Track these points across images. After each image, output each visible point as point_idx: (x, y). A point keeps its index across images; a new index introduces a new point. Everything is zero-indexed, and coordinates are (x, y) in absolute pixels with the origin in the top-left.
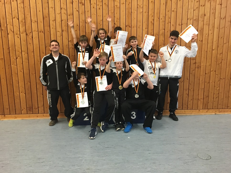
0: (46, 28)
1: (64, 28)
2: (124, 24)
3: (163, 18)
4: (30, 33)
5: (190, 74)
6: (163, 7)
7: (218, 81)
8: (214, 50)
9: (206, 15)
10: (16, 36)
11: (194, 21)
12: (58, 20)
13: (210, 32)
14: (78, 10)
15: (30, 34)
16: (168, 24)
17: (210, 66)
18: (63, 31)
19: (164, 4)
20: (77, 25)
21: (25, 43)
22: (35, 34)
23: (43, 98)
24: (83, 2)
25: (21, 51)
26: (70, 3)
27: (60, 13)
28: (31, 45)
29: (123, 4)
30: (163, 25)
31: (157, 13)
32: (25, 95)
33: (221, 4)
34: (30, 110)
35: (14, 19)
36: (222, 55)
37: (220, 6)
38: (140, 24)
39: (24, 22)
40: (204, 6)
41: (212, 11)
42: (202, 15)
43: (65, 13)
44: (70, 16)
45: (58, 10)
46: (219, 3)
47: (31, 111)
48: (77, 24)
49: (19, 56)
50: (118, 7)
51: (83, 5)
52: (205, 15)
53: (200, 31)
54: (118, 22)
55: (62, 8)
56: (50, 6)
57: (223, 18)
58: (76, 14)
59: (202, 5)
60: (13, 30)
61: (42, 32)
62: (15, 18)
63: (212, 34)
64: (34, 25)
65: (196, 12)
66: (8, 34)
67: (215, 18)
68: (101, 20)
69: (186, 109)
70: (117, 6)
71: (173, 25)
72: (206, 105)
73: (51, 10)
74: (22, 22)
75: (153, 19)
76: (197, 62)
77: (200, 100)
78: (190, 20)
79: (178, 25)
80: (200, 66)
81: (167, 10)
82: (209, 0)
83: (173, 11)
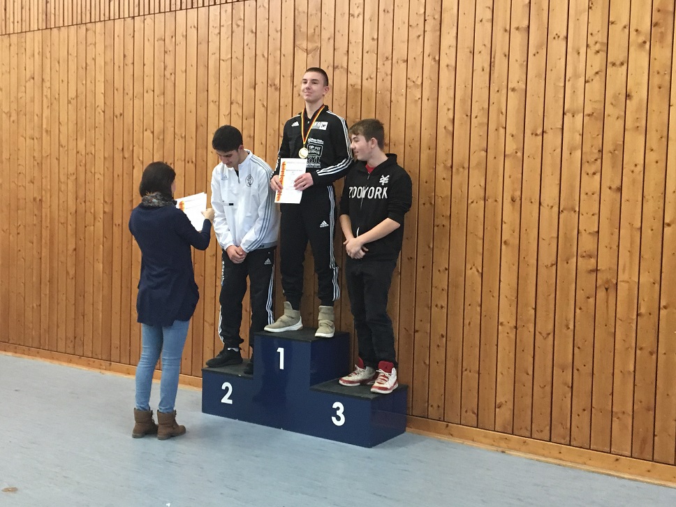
3: (480, 114)
5: (578, 311)
6: (481, 79)
8: (669, 225)
9: (633, 94)
11: (586, 119)
13: (651, 157)
14: (265, 103)
24: (277, 82)
26: (250, 88)
27: (228, 114)
29: (369, 79)
30: (481, 136)
35: (145, 133)
38: (413, 134)
39: (161, 140)
40: (622, 64)
41: (656, 80)
42: (616, 97)
43: (238, 114)
44: (248, 120)
45: (225, 108)
48: (261, 140)
51: (276, 89)
52: (628, 96)
53: (612, 153)
55: (233, 100)
56: (211, 99)
61: (192, 162)
62: (148, 130)
63: (662, 165)
64: (179, 146)
66: (133, 167)
67: (670, 106)
70: (356, 87)
73: (211, 106)
75: (452, 117)
76: (603, 268)
77: (620, 415)
78: (573, 116)
79: (532, 134)
80: (615, 282)
81: (494, 88)
82: (645, 42)
83: (513, 90)
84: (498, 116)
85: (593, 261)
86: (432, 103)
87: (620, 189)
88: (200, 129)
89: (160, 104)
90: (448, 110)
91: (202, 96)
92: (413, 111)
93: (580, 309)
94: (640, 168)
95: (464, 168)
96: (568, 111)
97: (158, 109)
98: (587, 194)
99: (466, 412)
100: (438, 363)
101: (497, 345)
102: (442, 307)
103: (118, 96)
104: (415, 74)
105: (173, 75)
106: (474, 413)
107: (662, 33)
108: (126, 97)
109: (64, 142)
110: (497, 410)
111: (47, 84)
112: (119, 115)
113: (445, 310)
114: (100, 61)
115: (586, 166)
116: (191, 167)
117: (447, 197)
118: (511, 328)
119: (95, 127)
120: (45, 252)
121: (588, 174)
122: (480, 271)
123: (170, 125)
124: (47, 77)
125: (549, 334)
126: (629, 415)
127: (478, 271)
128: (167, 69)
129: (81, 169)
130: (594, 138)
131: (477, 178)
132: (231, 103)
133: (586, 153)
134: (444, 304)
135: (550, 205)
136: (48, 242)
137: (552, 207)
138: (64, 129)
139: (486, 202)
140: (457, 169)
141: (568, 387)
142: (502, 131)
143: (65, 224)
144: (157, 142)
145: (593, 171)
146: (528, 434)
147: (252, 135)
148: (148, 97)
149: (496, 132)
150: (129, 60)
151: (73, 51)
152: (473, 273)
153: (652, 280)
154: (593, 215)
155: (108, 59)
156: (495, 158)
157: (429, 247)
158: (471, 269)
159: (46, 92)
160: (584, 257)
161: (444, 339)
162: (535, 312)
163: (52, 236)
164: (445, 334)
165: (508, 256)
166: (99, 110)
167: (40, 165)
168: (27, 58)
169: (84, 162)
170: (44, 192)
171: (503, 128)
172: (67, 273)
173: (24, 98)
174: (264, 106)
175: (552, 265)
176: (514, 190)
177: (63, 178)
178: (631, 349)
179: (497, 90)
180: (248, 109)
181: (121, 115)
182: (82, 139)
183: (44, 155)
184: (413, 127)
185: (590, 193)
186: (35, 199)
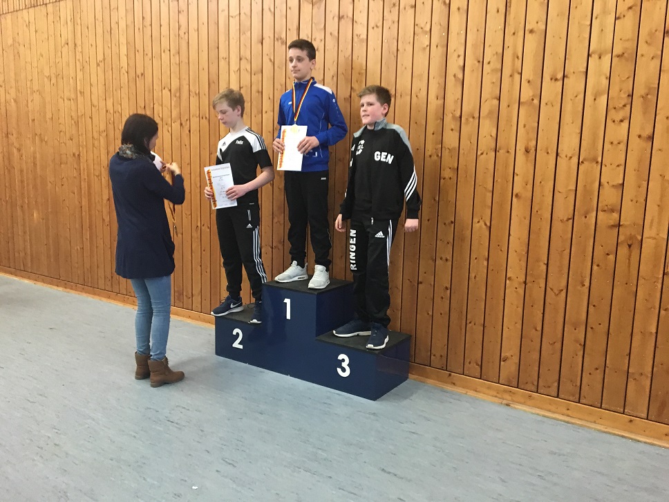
3: (493, 59)
4: (187, 120)
5: (595, 267)
6: (495, 23)
11: (615, 60)
15: (186, 125)
16: (513, 81)
19: (498, 11)
21: (178, 143)
23: (201, 274)
26: (258, 42)
27: (238, 70)
30: (493, 83)
35: (163, 91)
39: (178, 97)
43: (247, 70)
44: (256, 75)
48: (269, 95)
51: (282, 43)
54: (361, 82)
55: (242, 56)
56: (221, 55)
60: (161, 116)
61: (206, 118)
62: (166, 88)
65: (627, 23)
70: (361, 37)
71: (529, 82)
73: (222, 63)
75: (462, 64)
76: (626, 223)
77: (637, 376)
78: (600, 58)
79: (551, 79)
80: (640, 238)
81: (509, 31)
83: (531, 31)
84: (514, 60)
85: (616, 215)
86: (441, 50)
87: (651, 138)
88: (212, 85)
89: (176, 64)
90: (459, 56)
91: (213, 53)
92: (421, 60)
93: (598, 266)
95: (473, 118)
97: (175, 68)
98: (612, 143)
99: (470, 363)
100: (441, 314)
101: (504, 300)
102: (447, 260)
103: (139, 56)
104: (423, 20)
105: (187, 34)
106: (477, 365)
108: (146, 58)
109: (95, 102)
110: (502, 363)
111: (79, 49)
112: (140, 76)
113: (449, 263)
114: (122, 24)
115: (612, 114)
116: (204, 122)
117: (454, 148)
118: (520, 283)
119: (121, 87)
120: (85, 202)
121: (614, 121)
122: (488, 224)
123: (185, 83)
124: (79, 43)
125: (562, 290)
126: (647, 377)
127: (486, 224)
128: (181, 28)
129: (111, 126)
130: (624, 81)
131: (487, 128)
132: (240, 59)
133: (613, 98)
134: (449, 258)
135: (569, 155)
136: (86, 193)
137: (571, 158)
138: (94, 90)
139: (497, 153)
140: (467, 119)
141: (580, 344)
142: (517, 77)
143: (99, 176)
144: (174, 99)
145: (621, 118)
146: (534, 388)
147: (260, 90)
148: (165, 56)
149: (511, 79)
150: (147, 22)
151: (99, 16)
152: (481, 227)
154: (618, 166)
155: (129, 23)
156: (509, 106)
157: (435, 200)
158: (478, 222)
159: (79, 56)
160: (605, 211)
161: (449, 291)
162: (547, 266)
163: (89, 187)
164: (449, 286)
165: (520, 210)
166: (123, 71)
167: (77, 123)
168: (62, 26)
169: (112, 119)
170: (81, 148)
171: (518, 73)
172: (103, 220)
173: (60, 63)
174: (271, 60)
175: (569, 219)
176: (529, 140)
177: (96, 135)
178: (654, 308)
179: (513, 32)
180: (256, 65)
181: (142, 74)
182: (110, 98)
183: (79, 114)
184: (420, 76)
185: (615, 142)
186: (74, 155)
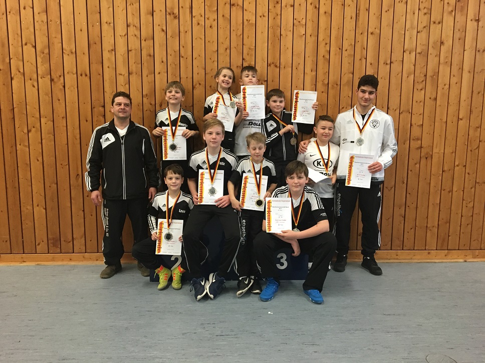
0: (93, 67)
1: (133, 67)
2: (263, 60)
3: (349, 48)
4: (60, 76)
5: (409, 172)
6: (349, 25)
7: (472, 188)
8: (461, 119)
9: (445, 42)
10: (28, 83)
11: (417, 55)
12: (121, 49)
13: (454, 80)
14: (165, 28)
15: (60, 80)
16: (361, 62)
17: (454, 154)
18: (132, 73)
19: (351, 18)
20: (163, 62)
21: (48, 99)
22: (70, 80)
23: (84, 218)
24: (176, 11)
25: (39, 116)
26: (148, 14)
27: (125, 35)
28: (60, 103)
29: (262, 17)
30: (349, 63)
31: (337, 38)
32: (45, 211)
33: (478, 21)
34: (55, 245)
35: (25, 47)
36: (479, 129)
37: (476, 23)
38: (299, 60)
39: (46, 54)
40: (439, 23)
41: (457, 35)
42: (435, 43)
43: (136, 36)
44: (147, 41)
45: (121, 29)
46: (473, 17)
47: (57, 247)
48: (162, 59)
49: (34, 127)
50: (252, 24)
51: (175, 17)
52: (442, 43)
53: (432, 77)
54: (251, 55)
55: (130, 23)
56: (104, 20)
57: (481, 51)
58: (159, 36)
59: (437, 22)
60: (22, 71)
61: (86, 75)
62: (28, 44)
63: (458, 85)
64: (69, 61)
65: (423, 35)
66: (12, 79)
67: (464, 51)
68: (214, 51)
69: (399, 249)
70: (250, 22)
71: (371, 64)
72: (444, 240)
74: (43, 53)
75: (328, 50)
76: (424, 146)
77: (431, 228)
78: (409, 53)
79: (384, 64)
80: (431, 153)
81: (359, 31)
82: (452, 11)
83: (372, 33)
84: (362, 50)
87: (436, 99)
90: (326, 44)
92: (299, 45)
93: (411, 171)
94: (447, 86)
95: (337, 85)
96: (407, 50)
98: (416, 102)
107: (462, 6)
115: (416, 85)
121: (417, 90)
126: (436, 227)
130: (422, 68)
133: (417, 77)
137: (396, 110)
140: (332, 86)
141: (403, 217)
142: (364, 60)
144: (41, 56)
145: (420, 88)
147: (152, 54)
148: (27, 14)
153: (451, 151)
154: (420, 115)
160: (414, 140)
171: (365, 58)
178: (438, 190)
179: (360, 33)
185: (419, 102)
